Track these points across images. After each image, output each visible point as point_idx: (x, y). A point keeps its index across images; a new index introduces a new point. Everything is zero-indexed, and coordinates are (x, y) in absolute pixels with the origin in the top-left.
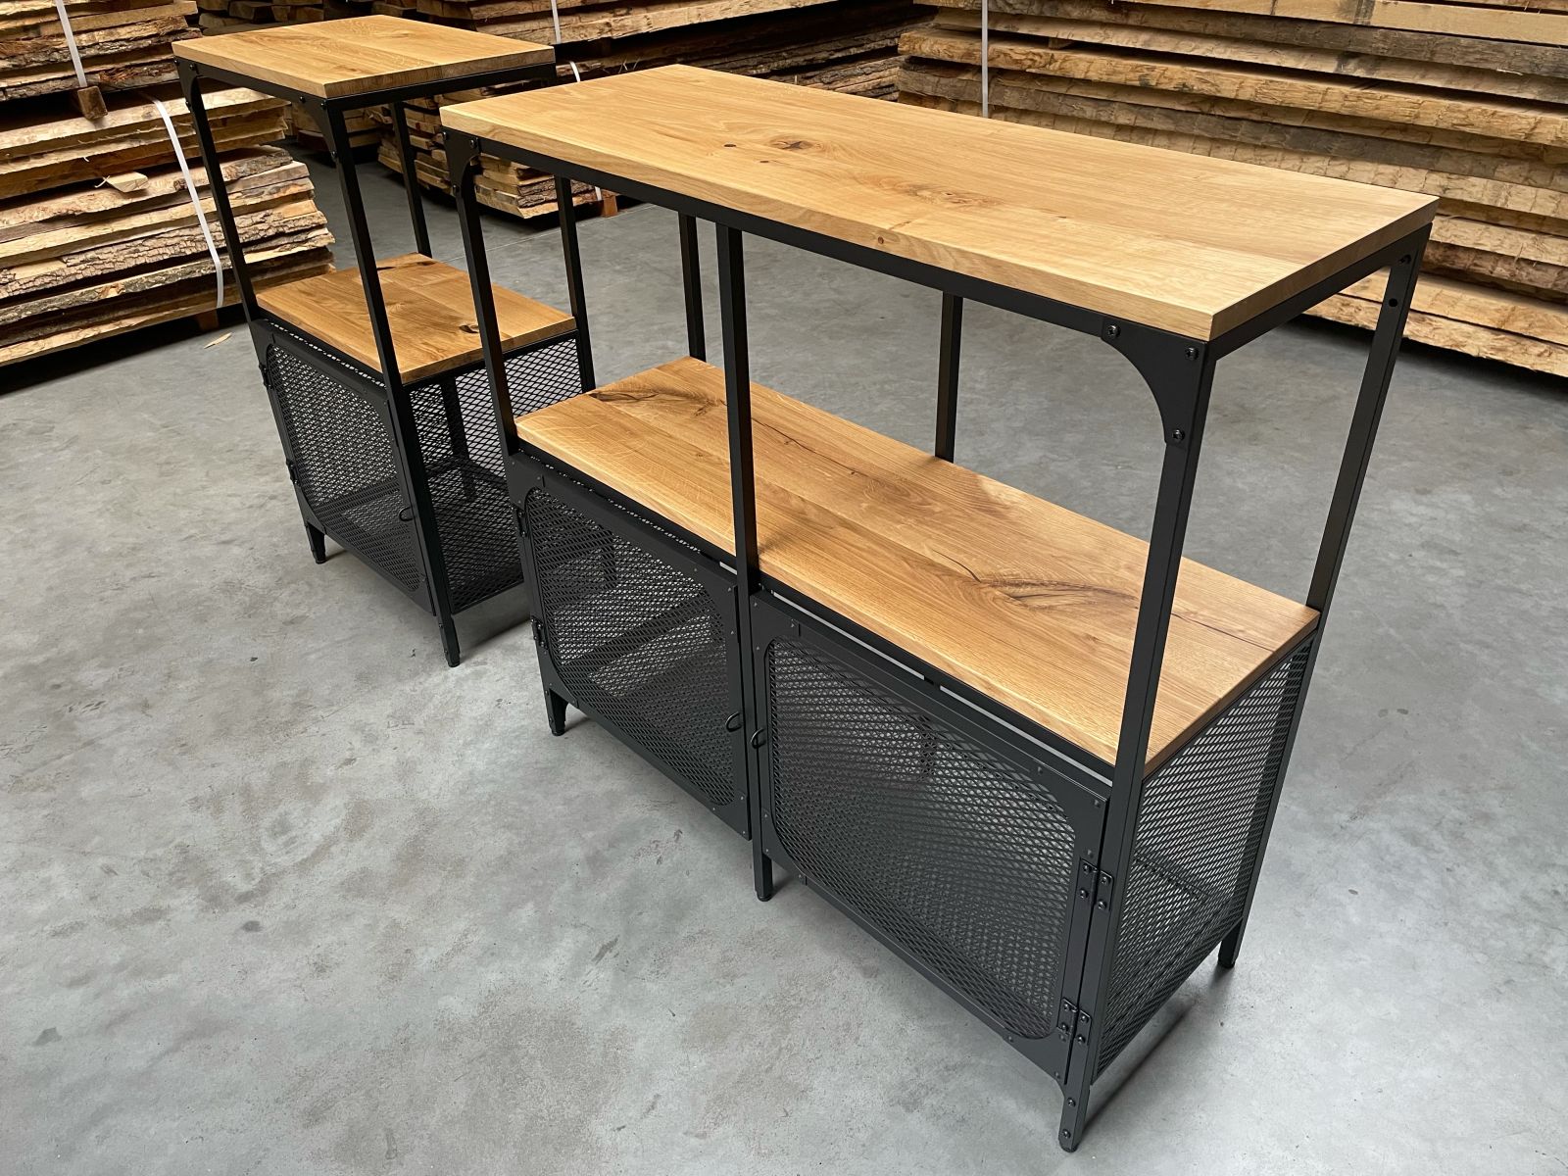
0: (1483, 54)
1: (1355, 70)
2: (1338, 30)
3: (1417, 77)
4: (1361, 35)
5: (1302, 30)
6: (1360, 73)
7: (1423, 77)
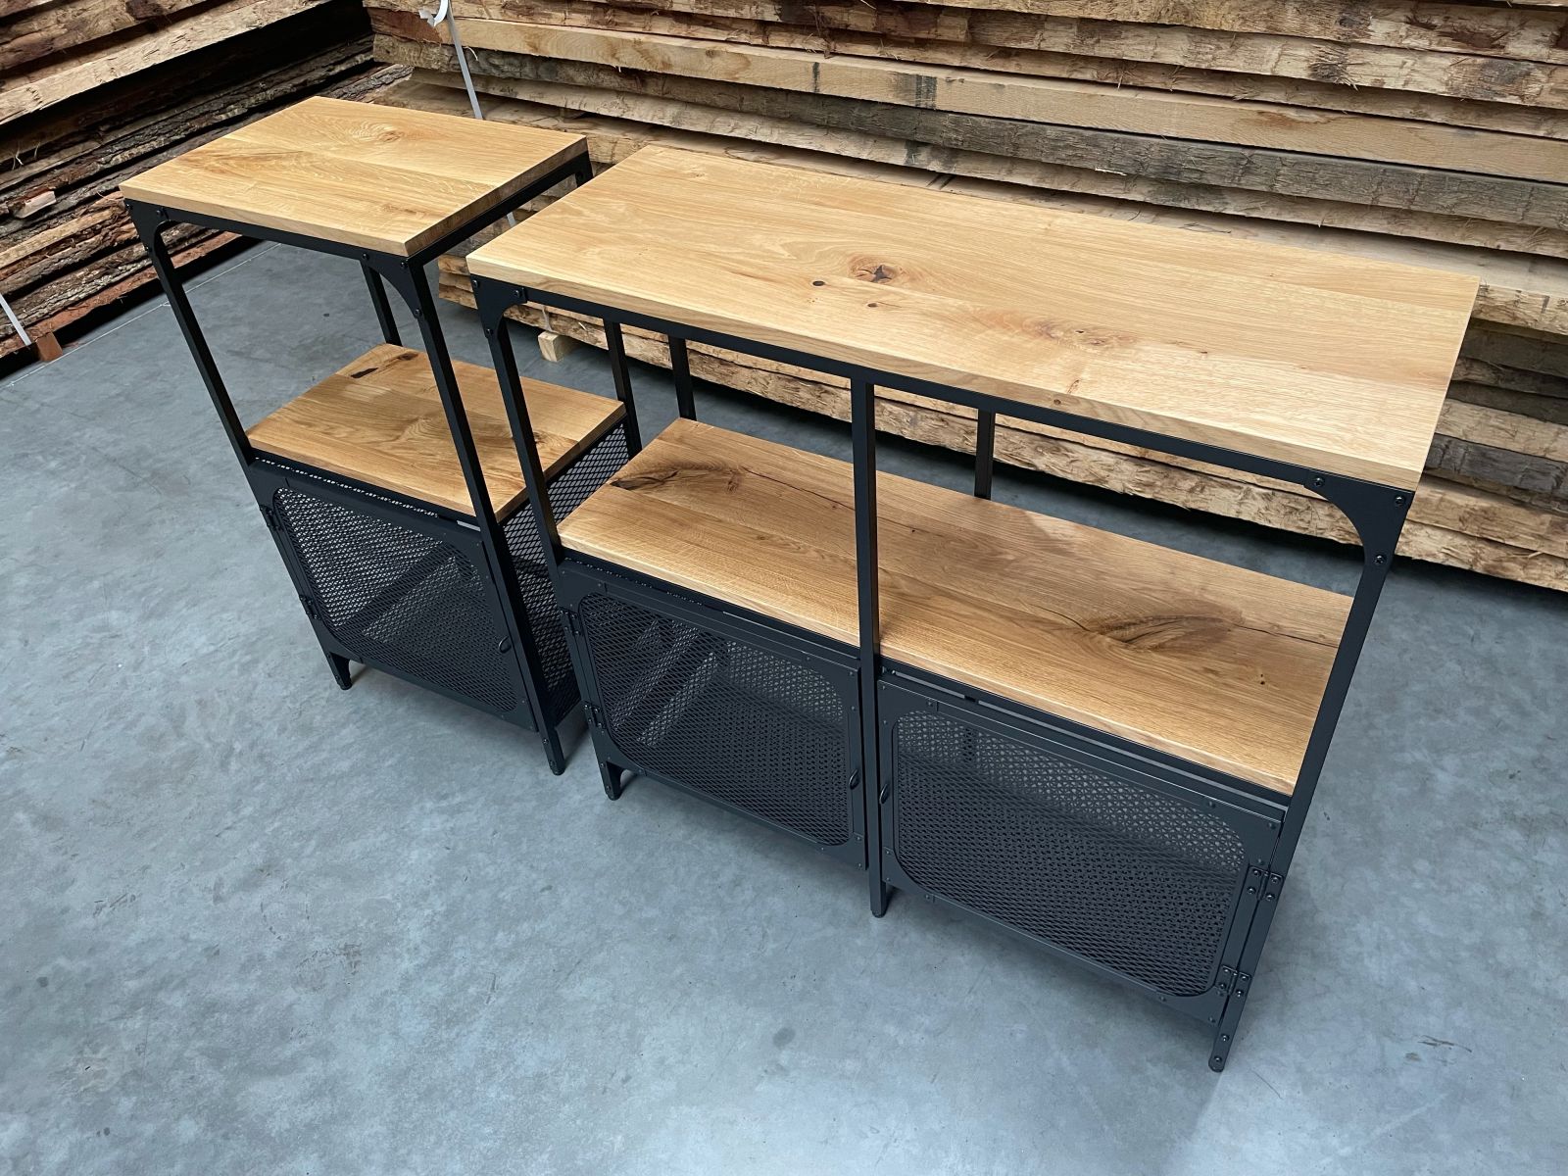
0: (1075, 149)
1: (929, 162)
2: (899, 114)
3: (1003, 173)
4: (929, 121)
5: (856, 111)
6: (935, 166)
7: (1010, 172)
